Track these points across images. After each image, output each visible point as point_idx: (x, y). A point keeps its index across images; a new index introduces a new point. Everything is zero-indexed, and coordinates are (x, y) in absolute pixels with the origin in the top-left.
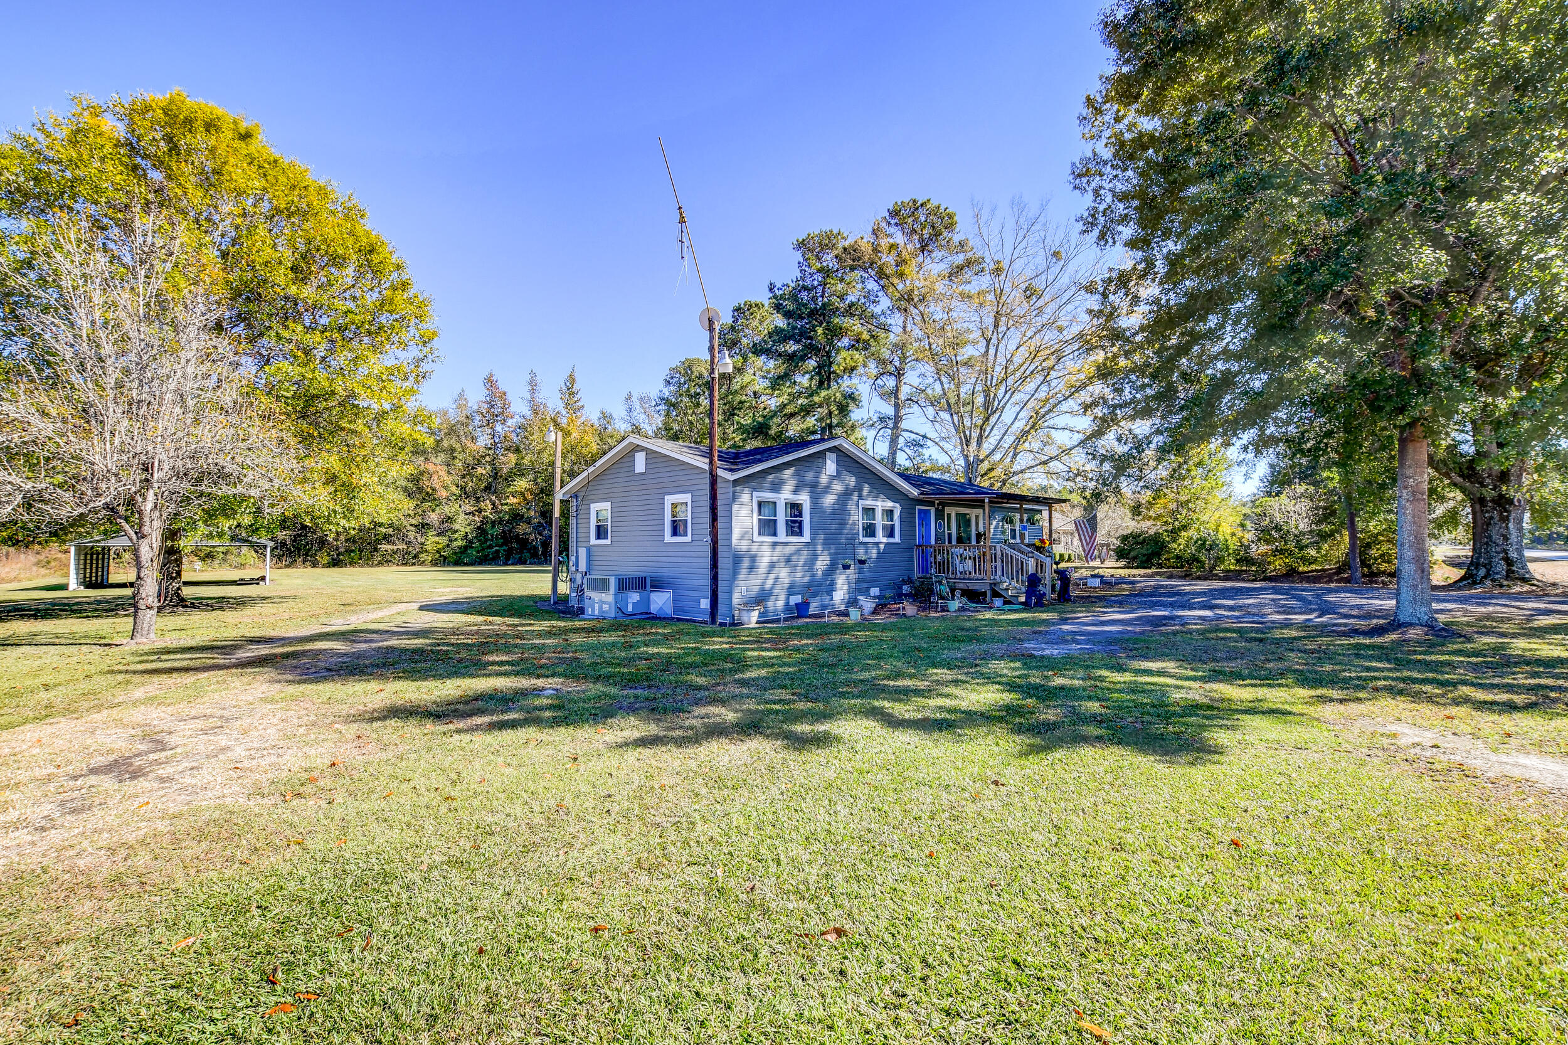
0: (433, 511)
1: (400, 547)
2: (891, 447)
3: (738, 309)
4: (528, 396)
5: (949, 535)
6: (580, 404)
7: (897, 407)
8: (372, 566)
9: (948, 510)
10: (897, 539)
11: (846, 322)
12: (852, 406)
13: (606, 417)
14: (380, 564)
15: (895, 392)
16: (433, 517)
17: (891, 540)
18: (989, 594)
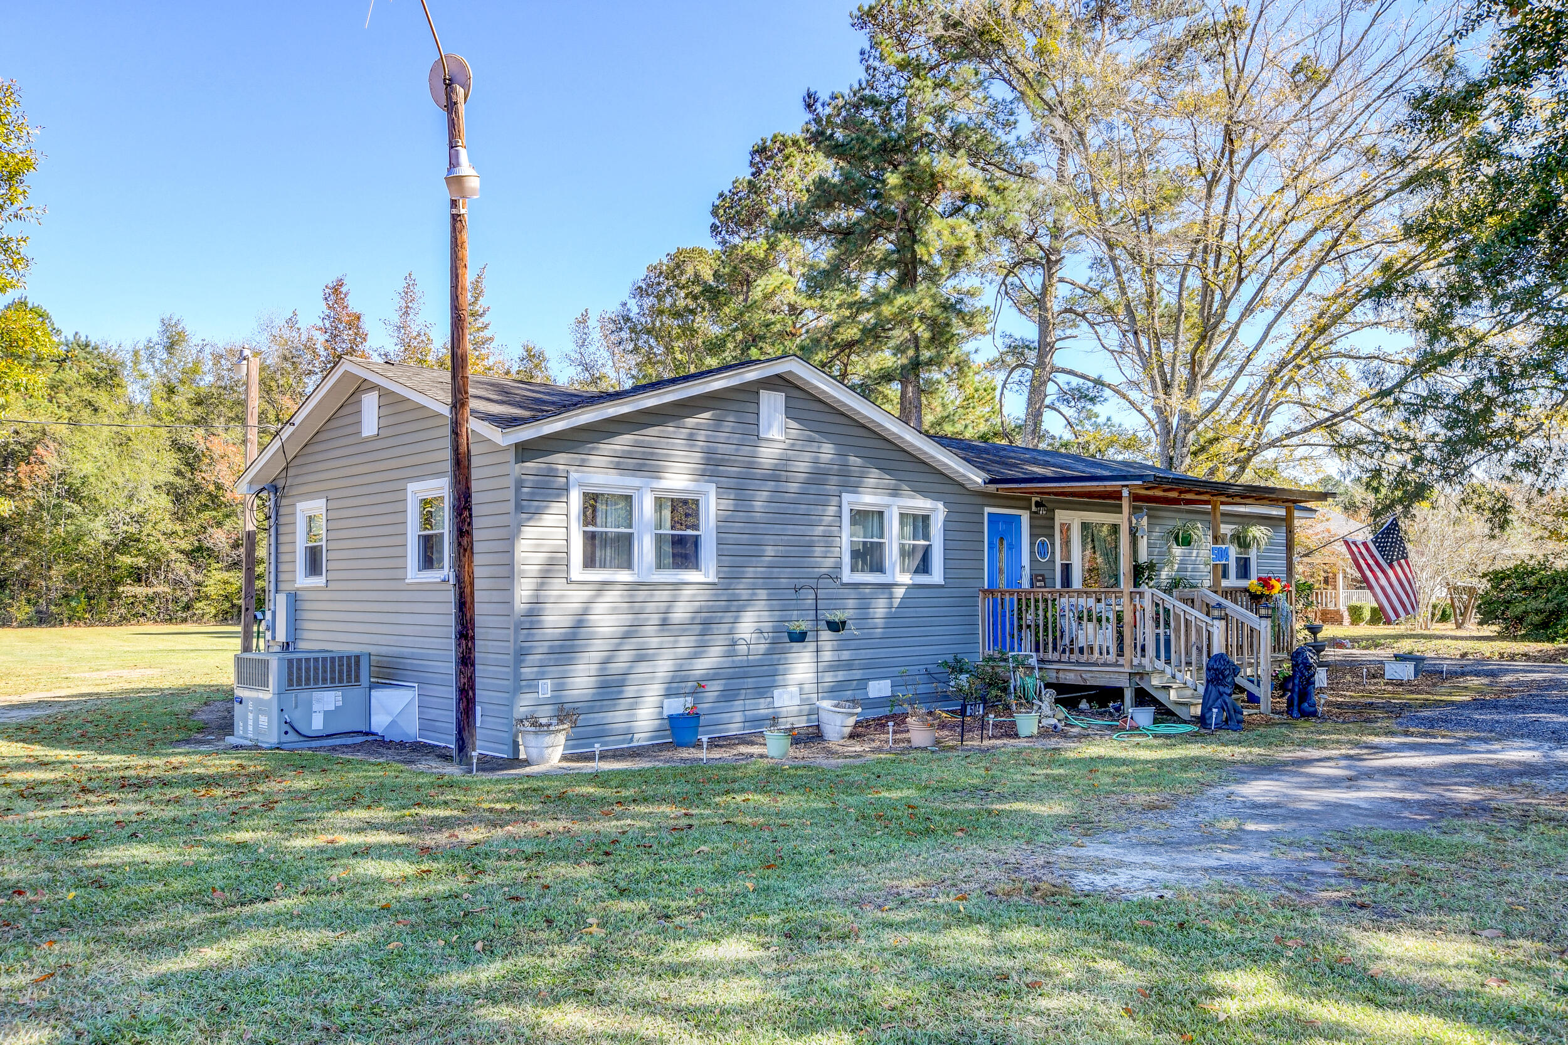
0: (219, 524)
1: (160, 589)
2: (1030, 402)
3: (761, 150)
4: (396, 318)
5: (1067, 569)
6: (487, 333)
7: (1044, 326)
8: (108, 624)
9: (1062, 516)
10: (937, 576)
11: (941, 162)
12: (958, 328)
13: (533, 357)
14: (123, 620)
15: (1040, 301)
16: (219, 538)
17: (922, 579)
18: (1128, 695)
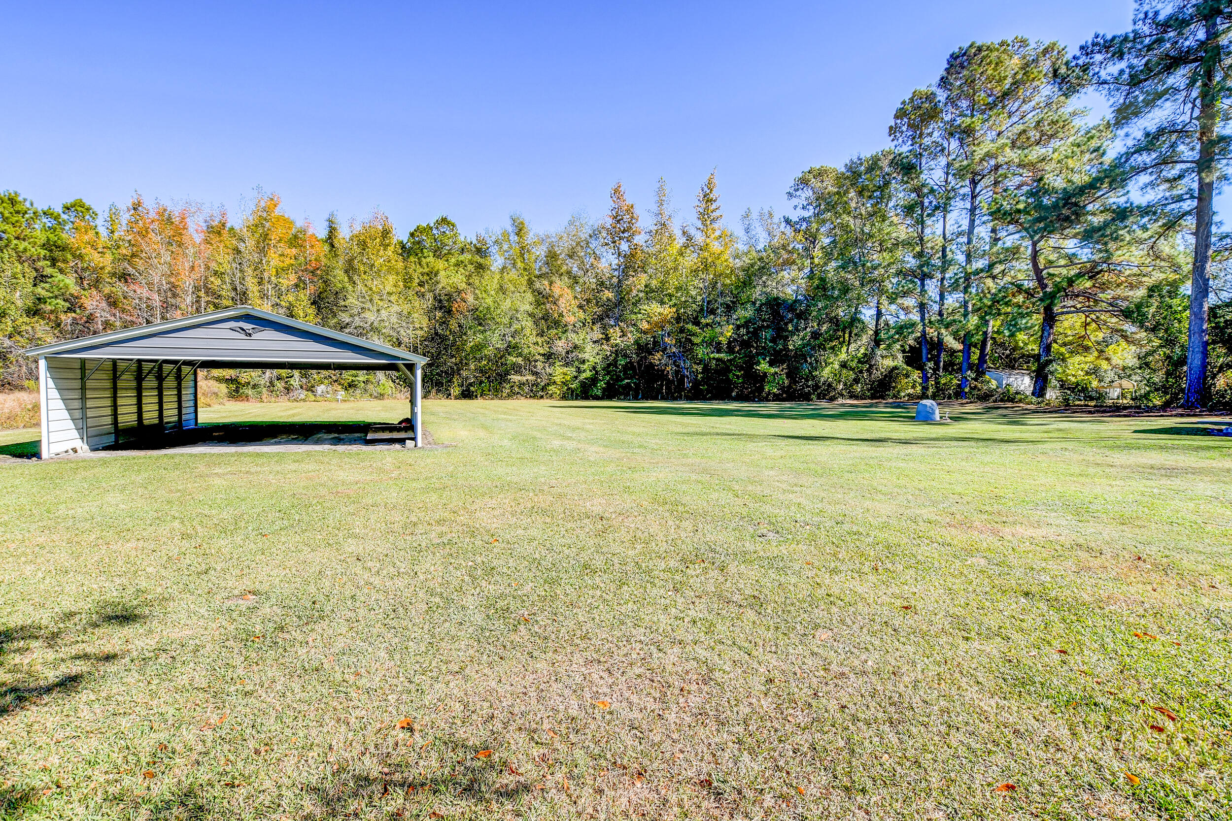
0: (560, 339)
1: (529, 378)
4: (654, 208)
8: (500, 399)
14: (509, 396)
16: (560, 346)
